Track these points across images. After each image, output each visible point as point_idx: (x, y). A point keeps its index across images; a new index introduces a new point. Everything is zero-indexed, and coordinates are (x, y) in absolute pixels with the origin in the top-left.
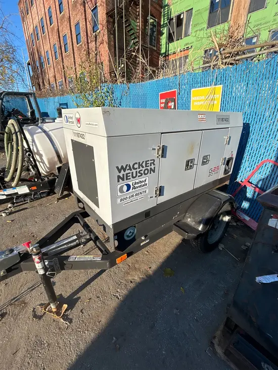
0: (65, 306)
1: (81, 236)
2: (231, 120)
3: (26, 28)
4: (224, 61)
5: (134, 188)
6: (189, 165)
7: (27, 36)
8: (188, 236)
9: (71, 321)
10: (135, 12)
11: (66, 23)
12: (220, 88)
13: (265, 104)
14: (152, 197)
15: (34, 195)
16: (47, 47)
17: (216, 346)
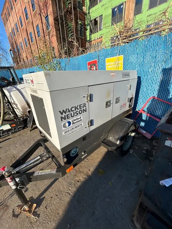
0: (35, 205)
1: (43, 156)
2: (131, 75)
3: (7, 29)
4: (123, 41)
5: (73, 123)
6: (108, 104)
7: (8, 34)
8: (111, 149)
9: (38, 216)
10: (70, 18)
11: (31, 26)
12: (122, 57)
13: (149, 65)
14: (86, 127)
15: (14, 130)
16: (21, 40)
17: (135, 223)
